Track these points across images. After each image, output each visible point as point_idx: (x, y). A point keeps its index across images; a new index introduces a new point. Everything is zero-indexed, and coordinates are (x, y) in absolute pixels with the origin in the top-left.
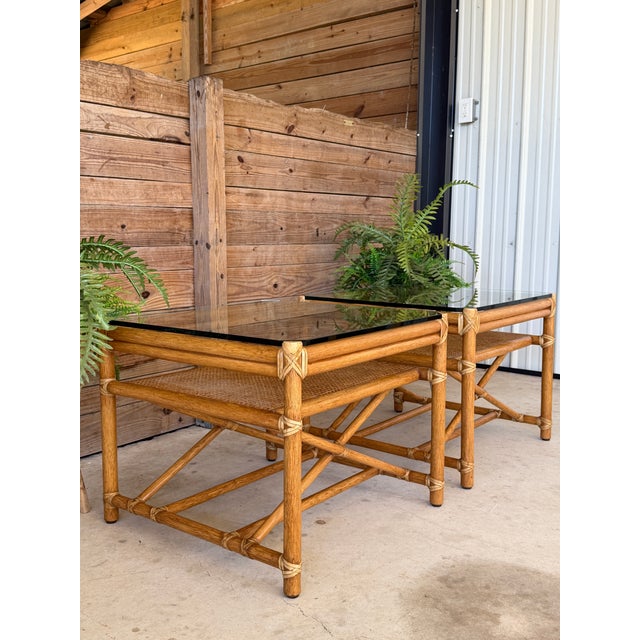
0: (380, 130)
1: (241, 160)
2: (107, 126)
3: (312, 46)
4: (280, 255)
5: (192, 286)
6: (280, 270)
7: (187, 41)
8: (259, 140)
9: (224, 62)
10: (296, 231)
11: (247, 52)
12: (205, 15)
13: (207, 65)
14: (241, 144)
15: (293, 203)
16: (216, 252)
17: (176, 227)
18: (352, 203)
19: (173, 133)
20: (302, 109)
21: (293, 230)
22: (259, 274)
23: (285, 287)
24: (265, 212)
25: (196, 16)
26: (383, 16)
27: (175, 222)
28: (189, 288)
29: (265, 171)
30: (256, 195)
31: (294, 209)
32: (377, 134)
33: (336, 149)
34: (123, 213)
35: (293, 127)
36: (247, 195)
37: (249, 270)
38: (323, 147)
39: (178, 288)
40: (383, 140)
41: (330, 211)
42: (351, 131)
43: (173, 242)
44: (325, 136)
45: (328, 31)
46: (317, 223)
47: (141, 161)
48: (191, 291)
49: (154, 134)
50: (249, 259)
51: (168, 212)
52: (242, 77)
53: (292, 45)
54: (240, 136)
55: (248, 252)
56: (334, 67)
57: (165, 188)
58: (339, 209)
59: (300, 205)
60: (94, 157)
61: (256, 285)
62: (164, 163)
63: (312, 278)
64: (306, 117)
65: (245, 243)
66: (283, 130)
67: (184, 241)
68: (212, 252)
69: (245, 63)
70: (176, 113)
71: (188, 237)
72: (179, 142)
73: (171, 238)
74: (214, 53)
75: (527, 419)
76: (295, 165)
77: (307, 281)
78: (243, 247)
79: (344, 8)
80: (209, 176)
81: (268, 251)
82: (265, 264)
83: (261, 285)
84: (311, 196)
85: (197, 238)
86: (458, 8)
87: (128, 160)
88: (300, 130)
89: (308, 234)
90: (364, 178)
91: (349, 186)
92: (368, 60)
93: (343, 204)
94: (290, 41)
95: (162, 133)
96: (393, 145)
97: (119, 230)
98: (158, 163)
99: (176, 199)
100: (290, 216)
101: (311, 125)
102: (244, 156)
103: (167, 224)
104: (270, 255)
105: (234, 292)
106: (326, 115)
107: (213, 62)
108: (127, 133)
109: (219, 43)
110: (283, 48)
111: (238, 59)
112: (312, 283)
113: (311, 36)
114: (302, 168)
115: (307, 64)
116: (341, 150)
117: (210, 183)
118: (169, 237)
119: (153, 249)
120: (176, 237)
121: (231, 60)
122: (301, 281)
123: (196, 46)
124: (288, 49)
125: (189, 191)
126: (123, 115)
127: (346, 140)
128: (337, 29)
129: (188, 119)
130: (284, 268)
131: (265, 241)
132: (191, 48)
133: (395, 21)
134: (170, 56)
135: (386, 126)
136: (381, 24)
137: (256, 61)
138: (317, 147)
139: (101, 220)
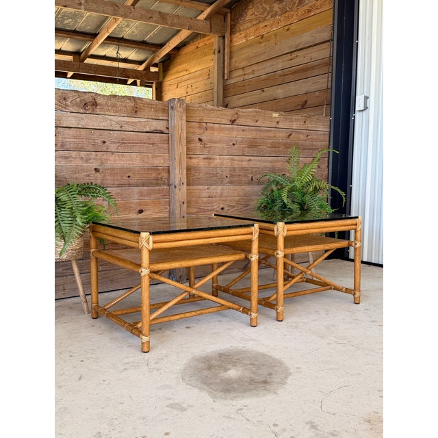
0: (299, 118)
1: (200, 140)
2: (121, 127)
3: (280, 66)
4: (225, 191)
5: (168, 207)
6: (225, 200)
7: (216, 66)
8: (213, 129)
9: (235, 77)
10: (237, 178)
11: (248, 71)
12: (226, 50)
13: (227, 80)
14: (201, 132)
15: (235, 162)
16: (180, 189)
17: (160, 176)
18: (278, 161)
19: (159, 128)
20: (241, 110)
21: (234, 178)
22: (212, 202)
23: (229, 210)
24: (216, 168)
25: (222, 51)
26: (318, 46)
27: (159, 174)
28: (167, 208)
29: (216, 145)
30: (210, 159)
31: (236, 166)
32: (297, 120)
33: (265, 130)
34: (129, 170)
35: (235, 120)
36: (204, 159)
37: (205, 199)
38: (257, 130)
39: (160, 209)
40: (303, 123)
41: (262, 166)
42: (277, 120)
43: (157, 184)
44: (257, 124)
45: (289, 57)
46: (252, 173)
47: (140, 143)
48: (168, 210)
49: (148, 130)
50: (205, 194)
51: (156, 169)
52: (244, 86)
53: (271, 66)
54: (200, 127)
55: (204, 190)
56: (291, 78)
57: (153, 157)
58: (269, 165)
59: (240, 163)
60: (114, 142)
61: (210, 208)
62: (153, 144)
63: (248, 205)
64: (244, 114)
65: (202, 185)
66: (228, 122)
67: (164, 184)
68: (177, 190)
69: (246, 77)
70: (161, 118)
71: (166, 182)
72: (162, 133)
73: (157, 182)
74: (230, 72)
75: (347, 291)
76: (236, 141)
77: (245, 207)
78: (201, 187)
79: (298, 42)
80: (176, 150)
81: (218, 189)
82: (215, 197)
83: (212, 208)
84: (248, 158)
85: (171, 182)
86: (357, 40)
87: (133, 143)
88: (240, 121)
89: (244, 180)
90: (287, 146)
91: (276, 152)
92: (309, 74)
93: (272, 162)
94: (269, 63)
95: (152, 129)
96: (310, 125)
97: (127, 178)
98: (150, 144)
99: (159, 162)
100: (233, 169)
101: (248, 119)
102: (203, 137)
103: (154, 175)
104: (219, 191)
105: (195, 211)
106: (259, 112)
107: (230, 77)
108: (132, 130)
109: (233, 66)
110: (266, 68)
111: (242, 75)
112: (248, 207)
113: (280, 60)
114: (242, 142)
115: (277, 77)
116: (270, 131)
117: (176, 153)
118: (155, 182)
119: (145, 188)
120: (159, 182)
121: (239, 76)
122: (240, 207)
123: (221, 69)
124: (267, 68)
125: (167, 157)
126: (130, 121)
127: (274, 124)
128: (294, 55)
129: (168, 120)
130: (228, 199)
131: (216, 184)
132: (218, 70)
133: (325, 49)
134: (209, 75)
135: (304, 115)
136: (317, 51)
137: (251, 76)
138: (252, 130)
139: (117, 173)
